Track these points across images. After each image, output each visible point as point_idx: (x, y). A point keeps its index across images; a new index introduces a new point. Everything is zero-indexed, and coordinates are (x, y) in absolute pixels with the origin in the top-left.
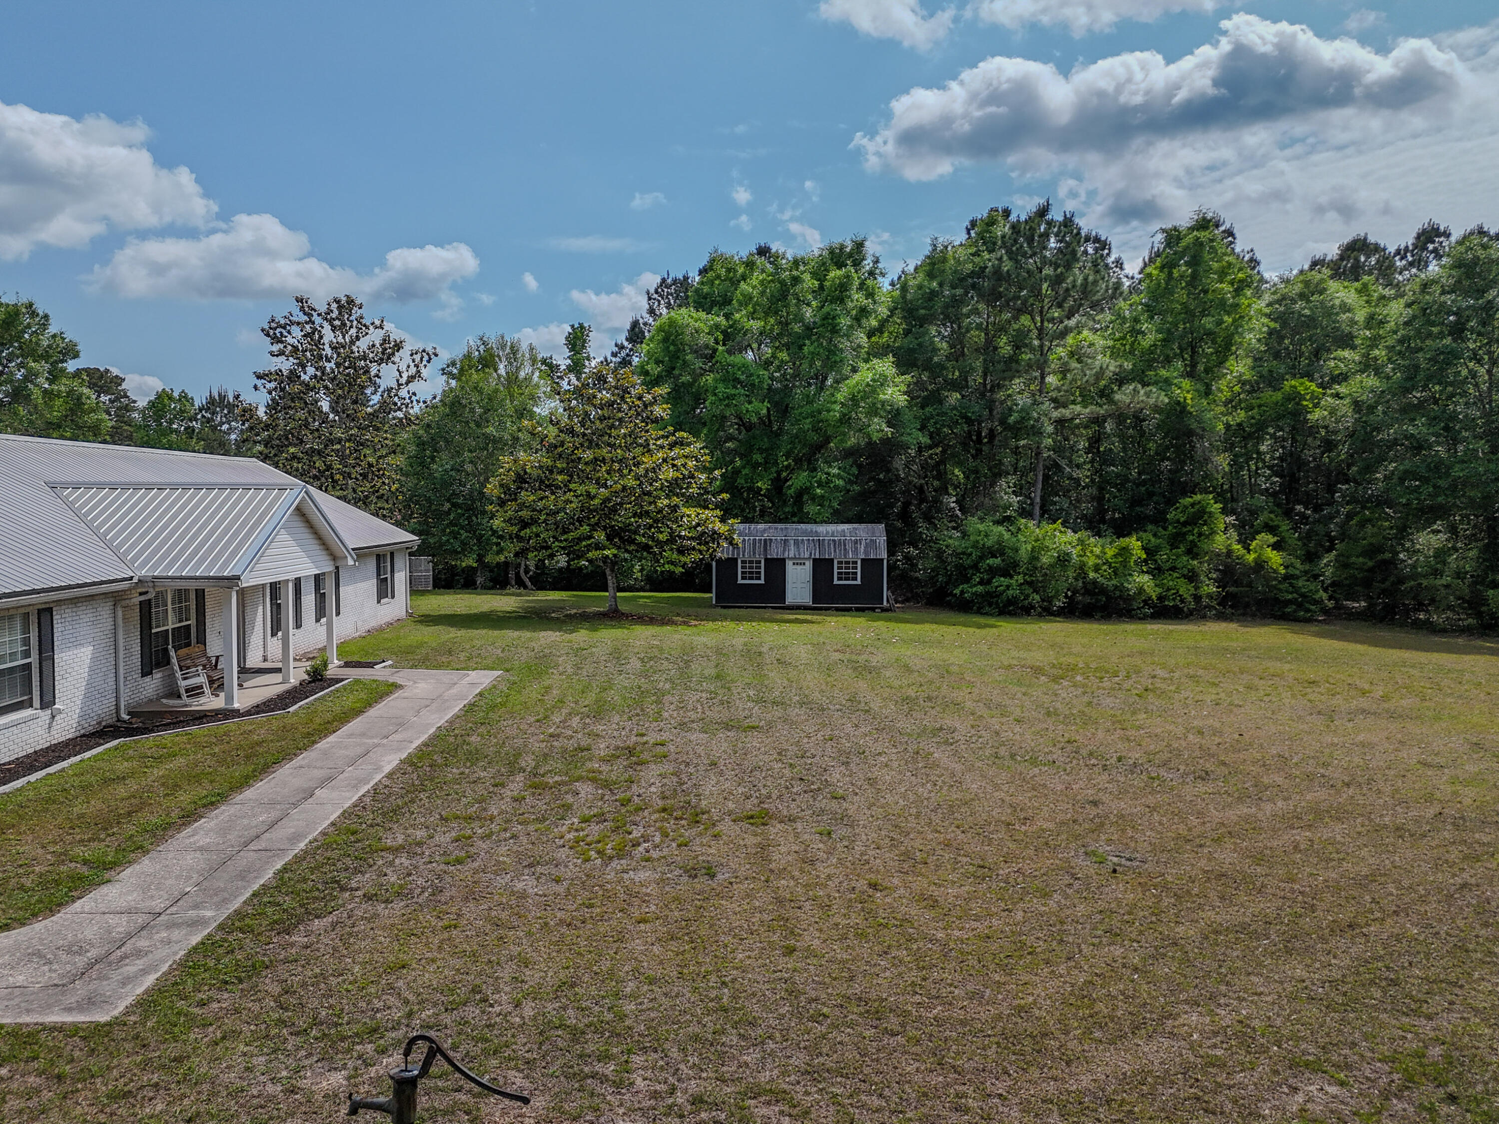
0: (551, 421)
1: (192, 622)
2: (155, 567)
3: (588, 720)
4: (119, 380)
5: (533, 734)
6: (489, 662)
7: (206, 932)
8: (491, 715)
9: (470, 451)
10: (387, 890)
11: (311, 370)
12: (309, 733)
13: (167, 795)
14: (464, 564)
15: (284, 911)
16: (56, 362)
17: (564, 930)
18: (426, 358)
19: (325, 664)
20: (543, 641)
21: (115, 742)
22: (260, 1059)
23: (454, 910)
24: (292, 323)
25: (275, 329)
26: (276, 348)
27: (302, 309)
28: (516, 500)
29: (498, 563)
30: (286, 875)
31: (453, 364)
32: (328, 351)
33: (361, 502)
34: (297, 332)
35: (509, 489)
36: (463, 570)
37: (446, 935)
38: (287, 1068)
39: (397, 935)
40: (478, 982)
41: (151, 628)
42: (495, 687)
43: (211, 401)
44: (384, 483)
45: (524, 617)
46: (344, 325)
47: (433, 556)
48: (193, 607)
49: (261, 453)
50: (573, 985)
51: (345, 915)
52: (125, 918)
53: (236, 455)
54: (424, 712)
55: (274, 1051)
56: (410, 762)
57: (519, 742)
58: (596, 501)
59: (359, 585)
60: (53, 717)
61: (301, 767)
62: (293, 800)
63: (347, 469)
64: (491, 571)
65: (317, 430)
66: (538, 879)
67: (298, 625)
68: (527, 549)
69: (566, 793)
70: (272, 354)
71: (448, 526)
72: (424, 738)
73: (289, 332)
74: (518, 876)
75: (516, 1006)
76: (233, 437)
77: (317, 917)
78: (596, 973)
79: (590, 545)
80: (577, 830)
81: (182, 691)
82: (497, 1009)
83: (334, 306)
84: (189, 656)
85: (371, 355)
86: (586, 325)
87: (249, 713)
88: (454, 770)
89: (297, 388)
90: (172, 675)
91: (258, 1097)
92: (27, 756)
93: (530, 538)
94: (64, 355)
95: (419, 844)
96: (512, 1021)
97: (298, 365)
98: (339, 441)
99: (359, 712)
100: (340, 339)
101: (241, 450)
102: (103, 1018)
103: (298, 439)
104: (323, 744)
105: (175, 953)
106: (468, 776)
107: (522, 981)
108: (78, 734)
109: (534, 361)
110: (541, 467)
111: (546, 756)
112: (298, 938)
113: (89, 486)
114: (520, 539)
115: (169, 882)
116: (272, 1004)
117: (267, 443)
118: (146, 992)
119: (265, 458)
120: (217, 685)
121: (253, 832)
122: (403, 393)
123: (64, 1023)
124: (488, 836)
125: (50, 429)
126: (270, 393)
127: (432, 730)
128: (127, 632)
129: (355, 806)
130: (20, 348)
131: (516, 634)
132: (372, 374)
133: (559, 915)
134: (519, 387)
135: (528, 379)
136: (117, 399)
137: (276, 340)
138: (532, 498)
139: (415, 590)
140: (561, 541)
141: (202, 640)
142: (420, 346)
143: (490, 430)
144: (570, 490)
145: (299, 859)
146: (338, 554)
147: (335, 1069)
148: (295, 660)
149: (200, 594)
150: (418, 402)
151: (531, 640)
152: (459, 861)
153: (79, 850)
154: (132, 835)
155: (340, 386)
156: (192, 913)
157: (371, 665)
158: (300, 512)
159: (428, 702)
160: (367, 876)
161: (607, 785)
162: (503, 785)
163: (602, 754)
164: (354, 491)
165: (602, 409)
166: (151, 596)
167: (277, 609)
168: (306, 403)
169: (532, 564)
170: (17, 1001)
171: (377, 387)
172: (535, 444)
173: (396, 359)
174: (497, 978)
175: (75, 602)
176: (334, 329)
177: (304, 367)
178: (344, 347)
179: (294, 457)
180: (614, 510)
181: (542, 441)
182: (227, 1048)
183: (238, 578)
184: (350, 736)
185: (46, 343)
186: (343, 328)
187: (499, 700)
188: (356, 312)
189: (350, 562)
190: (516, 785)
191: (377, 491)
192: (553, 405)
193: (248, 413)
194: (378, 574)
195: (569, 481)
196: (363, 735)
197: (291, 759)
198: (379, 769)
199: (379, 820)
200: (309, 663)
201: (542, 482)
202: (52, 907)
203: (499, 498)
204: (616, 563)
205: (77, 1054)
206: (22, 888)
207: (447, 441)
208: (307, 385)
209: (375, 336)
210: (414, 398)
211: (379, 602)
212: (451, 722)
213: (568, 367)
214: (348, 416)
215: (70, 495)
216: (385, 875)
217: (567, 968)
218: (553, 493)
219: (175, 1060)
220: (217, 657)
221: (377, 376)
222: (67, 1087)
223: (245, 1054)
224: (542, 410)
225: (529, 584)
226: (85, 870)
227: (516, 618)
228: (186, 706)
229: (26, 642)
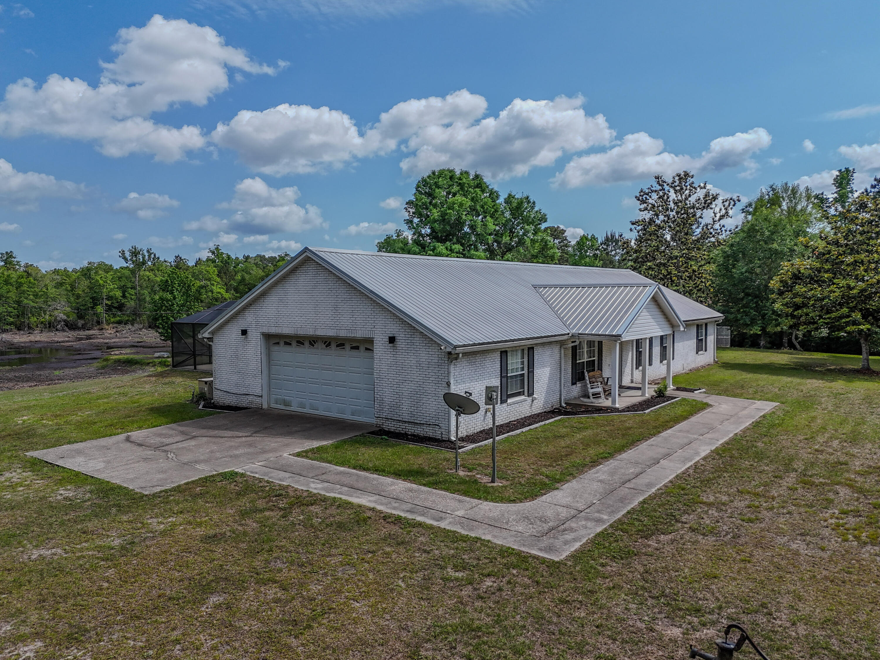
0: (821, 237)
1: (596, 358)
2: (579, 329)
3: (845, 444)
4: (563, 232)
5: (803, 448)
6: (769, 396)
7: (604, 527)
8: (771, 430)
9: (759, 259)
10: (704, 528)
11: (661, 217)
12: (656, 427)
13: (584, 449)
14: (752, 332)
15: (644, 525)
16: (537, 225)
17: (828, 583)
18: (732, 203)
19: (666, 388)
20: (809, 386)
21: (560, 417)
22: (633, 605)
23: (748, 550)
24: (652, 191)
25: (643, 196)
26: (643, 206)
27: (658, 183)
28: (791, 291)
29: (775, 333)
30: (645, 506)
31: (750, 205)
32: (672, 205)
33: (688, 293)
34: (655, 196)
35: (787, 284)
36: (751, 336)
37: (742, 565)
38: (648, 615)
39: (711, 557)
40: (765, 601)
41: (576, 360)
42: (774, 413)
43: (607, 239)
44: (702, 282)
45: (795, 369)
46: (682, 189)
47: (731, 326)
48: (596, 351)
49: (632, 266)
50: (836, 624)
51: (679, 537)
52: (565, 509)
53: (618, 268)
54: (726, 423)
55: (641, 604)
56: (717, 453)
57: (792, 452)
58: (855, 291)
59: (686, 342)
60: (533, 401)
61: (652, 445)
62: (648, 463)
63: (680, 274)
64: (770, 337)
65: (664, 252)
66: (808, 545)
67: (650, 364)
68: (798, 324)
69: (829, 491)
70: (640, 210)
71: (742, 308)
72: (726, 439)
73: (650, 197)
74: (793, 540)
75: (793, 625)
76: (617, 258)
77: (663, 534)
78: (854, 621)
79: (848, 322)
80: (837, 518)
81: (591, 395)
82: (780, 623)
83: (677, 178)
84: (594, 377)
85: (697, 205)
86: (851, 169)
87: (623, 411)
88: (746, 462)
89: (653, 228)
90: (586, 386)
91: (633, 626)
92: (522, 419)
93: (801, 316)
94: (541, 221)
95: (724, 504)
96: (790, 633)
97: (655, 215)
98: (676, 257)
99: (685, 418)
100: (679, 198)
101: (621, 264)
102: (557, 559)
103: (653, 257)
104: (664, 434)
105: (589, 534)
106: (756, 468)
107: (797, 610)
108: (543, 411)
109: (808, 197)
110: (811, 269)
111: (812, 464)
112: (652, 543)
113: (551, 286)
114: (793, 316)
115: (586, 495)
116: (639, 576)
117: (635, 261)
118: (575, 551)
119: (634, 269)
120: (608, 393)
121: (627, 477)
122: (717, 226)
123: (539, 556)
124: (772, 509)
125: (533, 259)
126: (638, 232)
127: (731, 435)
128: (566, 362)
129: (684, 473)
130: (522, 219)
131: (789, 379)
132: (698, 216)
133: (824, 573)
134: (797, 216)
135: (803, 210)
136: (562, 241)
137: (643, 202)
138: (804, 289)
139: (720, 346)
140: (825, 319)
141: (600, 368)
142: (728, 196)
143: (775, 246)
144: (834, 284)
145: (652, 498)
146: (674, 323)
147: (675, 626)
148: (649, 384)
149: (600, 343)
150: (726, 231)
151: (799, 384)
152: (750, 521)
153: (544, 470)
154: (568, 467)
155: (678, 225)
156: (597, 515)
157: (692, 391)
158: (655, 300)
159: (728, 417)
160: (692, 516)
161: (861, 491)
162: (781, 478)
163: (857, 469)
164: (684, 286)
165: (862, 226)
166: (577, 343)
167: (639, 354)
168: (658, 237)
169: (800, 334)
170: (519, 539)
171: (699, 223)
172: (809, 253)
173: (713, 206)
174: (778, 602)
175: (543, 344)
176: (676, 192)
177: (657, 215)
178: (681, 202)
179: (650, 268)
180: (869, 297)
181: (814, 250)
182: (616, 594)
183: (620, 336)
184: (680, 431)
185: (532, 216)
186: (681, 191)
187: (777, 422)
188: (690, 180)
189: (682, 329)
190: (791, 479)
191: (698, 287)
192: (821, 226)
193: (627, 243)
194: (698, 336)
195: (833, 278)
196: (688, 432)
197: (647, 440)
198: (697, 453)
199: (698, 484)
200: (656, 386)
201: (812, 279)
202: (533, 496)
203: (779, 290)
204: (869, 335)
205: (545, 573)
206: (520, 483)
207: (744, 254)
208: (659, 226)
209: (700, 194)
210: (723, 229)
211: (697, 353)
212: (744, 431)
213: (835, 199)
214: (682, 242)
215: (542, 291)
216: (703, 518)
217: (832, 610)
218: (820, 286)
219: (589, 591)
220: (608, 378)
221: (701, 217)
222: (541, 588)
223: (625, 600)
224: (814, 230)
225: (798, 346)
226: (547, 481)
227: (789, 369)
228: (592, 403)
229: (523, 363)
